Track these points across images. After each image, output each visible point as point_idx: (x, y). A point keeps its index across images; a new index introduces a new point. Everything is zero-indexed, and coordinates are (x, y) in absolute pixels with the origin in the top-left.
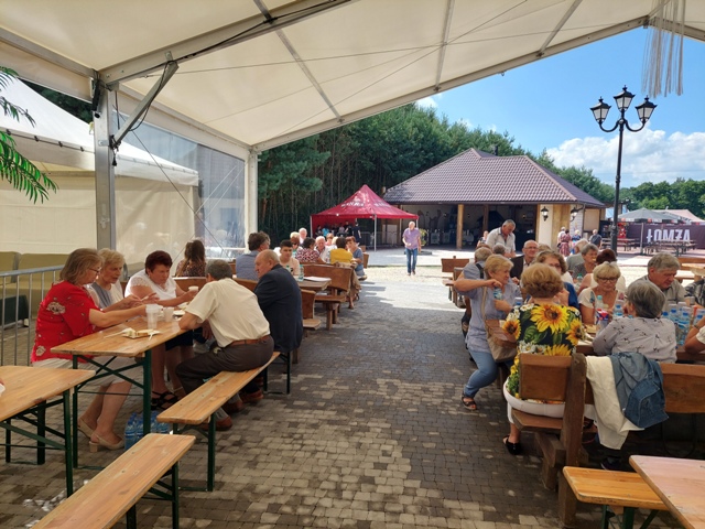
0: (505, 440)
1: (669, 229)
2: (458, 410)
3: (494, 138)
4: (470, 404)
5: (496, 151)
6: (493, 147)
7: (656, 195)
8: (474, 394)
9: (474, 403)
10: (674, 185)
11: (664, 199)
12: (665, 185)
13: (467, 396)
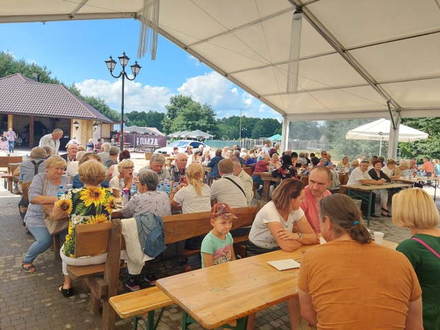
0: (60, 289)
1: (147, 138)
2: (19, 275)
3: (35, 69)
4: (30, 268)
5: (38, 78)
6: (35, 75)
7: (140, 118)
8: (32, 260)
9: (33, 266)
10: (148, 114)
11: (144, 121)
12: (143, 113)
13: (27, 263)
